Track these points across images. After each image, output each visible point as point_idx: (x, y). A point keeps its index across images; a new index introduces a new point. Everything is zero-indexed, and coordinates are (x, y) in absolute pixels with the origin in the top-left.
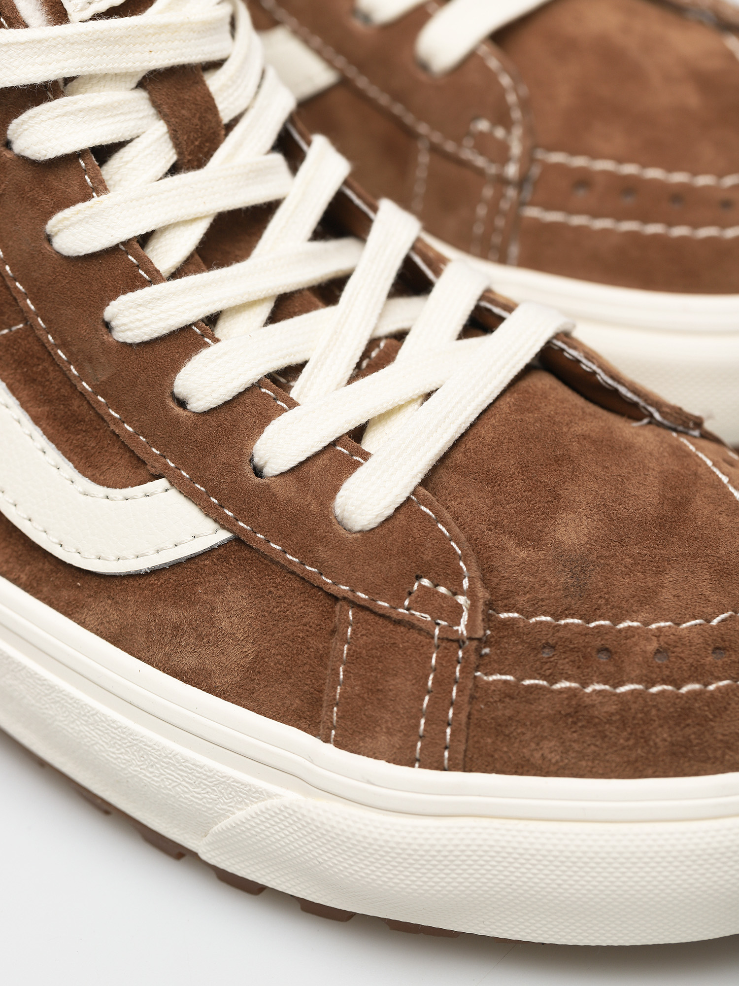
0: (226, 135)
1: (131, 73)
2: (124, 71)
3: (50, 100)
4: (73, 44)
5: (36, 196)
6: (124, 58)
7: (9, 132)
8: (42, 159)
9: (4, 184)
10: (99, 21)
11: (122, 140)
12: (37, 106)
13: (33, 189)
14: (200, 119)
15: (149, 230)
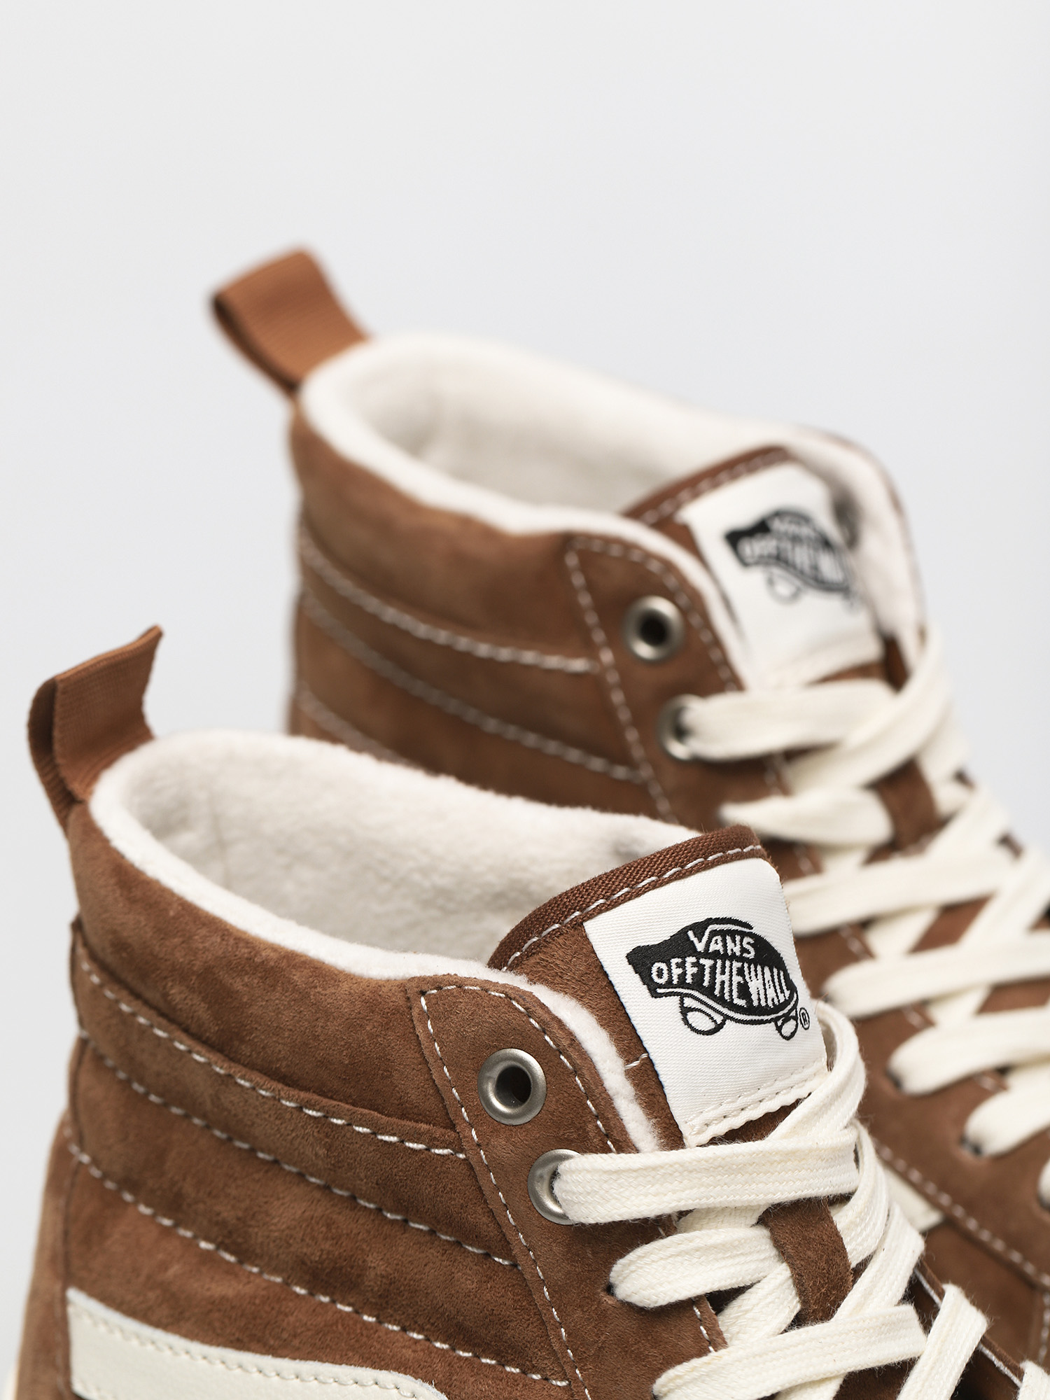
0: (854, 1282)
1: (752, 1206)
2: (746, 1204)
3: (662, 1238)
4: (691, 1172)
5: (642, 1350)
6: (747, 1190)
7: (612, 1274)
8: (652, 1306)
9: (604, 1336)
10: (720, 1146)
11: (742, 1285)
12: (646, 1244)
13: (639, 1342)
14: (827, 1262)
15: (774, 1391)
